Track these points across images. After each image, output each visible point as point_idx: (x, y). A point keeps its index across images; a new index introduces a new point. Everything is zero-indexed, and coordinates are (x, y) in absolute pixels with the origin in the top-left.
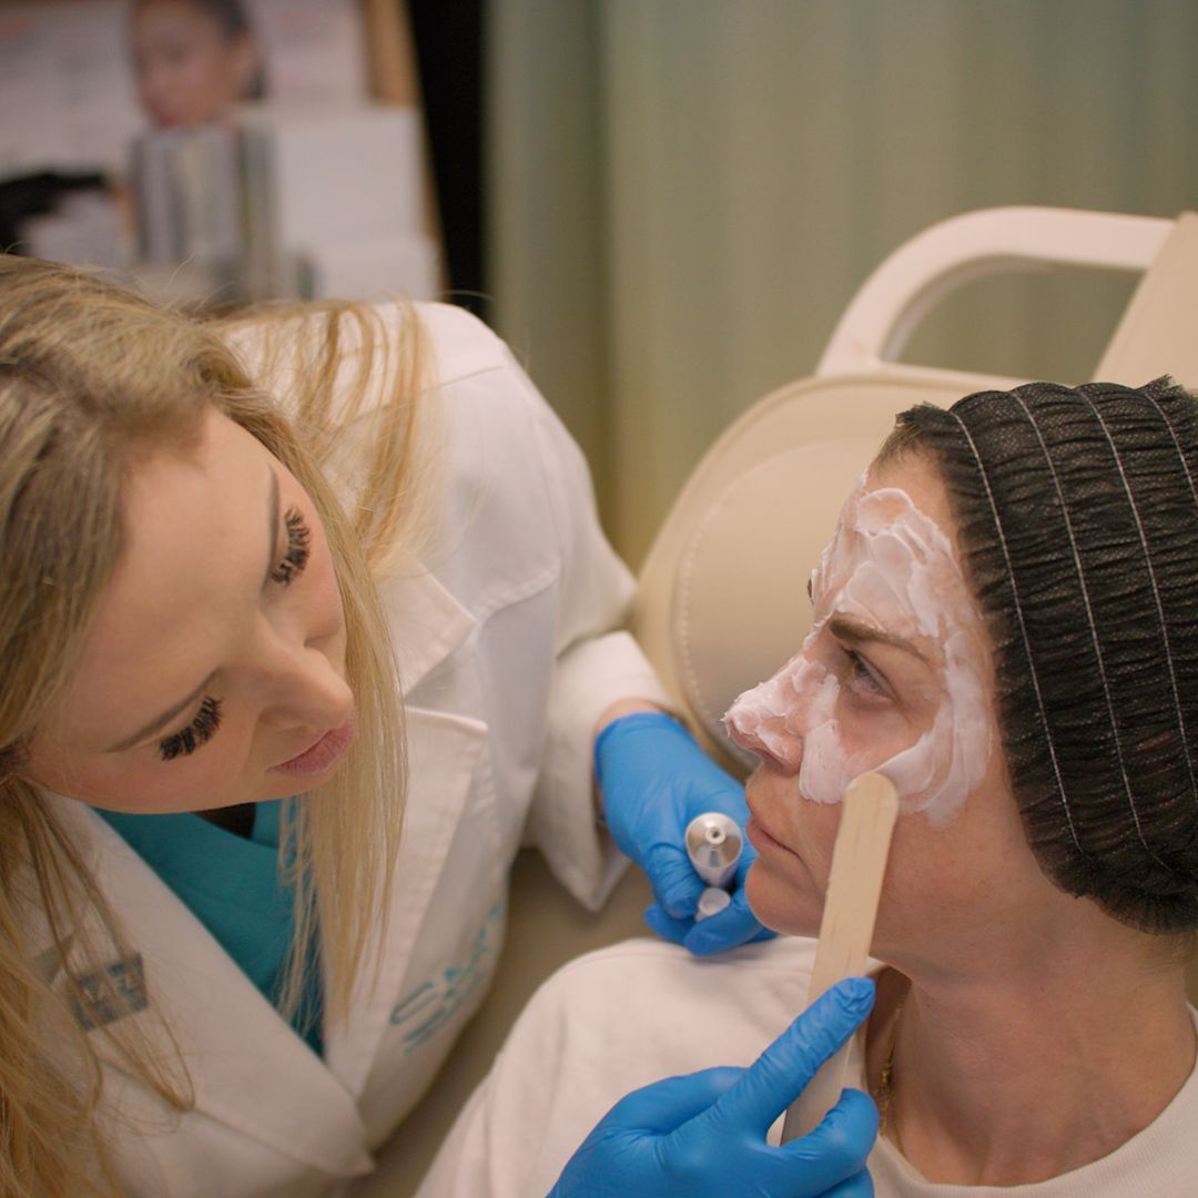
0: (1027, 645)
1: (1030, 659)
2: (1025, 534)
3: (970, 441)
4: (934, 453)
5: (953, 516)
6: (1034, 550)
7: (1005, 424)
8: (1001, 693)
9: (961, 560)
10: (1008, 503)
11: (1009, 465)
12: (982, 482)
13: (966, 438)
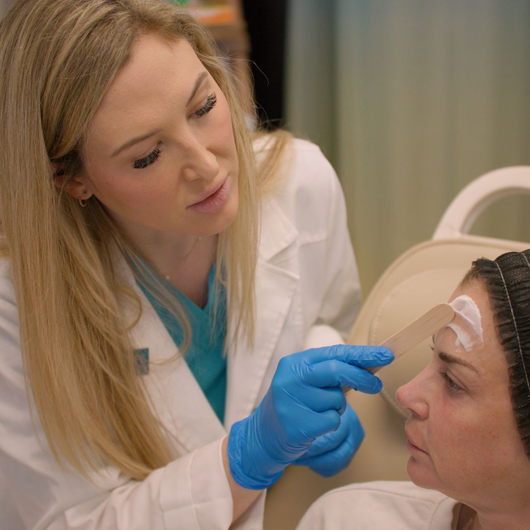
0: (524, 366)
1: (525, 372)
2: (524, 317)
3: (502, 275)
4: (485, 280)
5: (492, 309)
7: (517, 267)
8: (512, 387)
9: (495, 328)
10: (517, 303)
11: (517, 286)
12: (506, 293)
13: (500, 273)
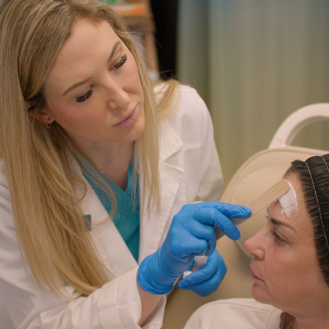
0: (323, 226)
1: (324, 230)
2: (323, 196)
3: (309, 170)
4: (299, 173)
5: (303, 191)
6: (325, 200)
7: (319, 165)
8: (316, 239)
9: (305, 203)
10: (318, 187)
11: (319, 177)
12: (312, 181)
13: (308, 169)
